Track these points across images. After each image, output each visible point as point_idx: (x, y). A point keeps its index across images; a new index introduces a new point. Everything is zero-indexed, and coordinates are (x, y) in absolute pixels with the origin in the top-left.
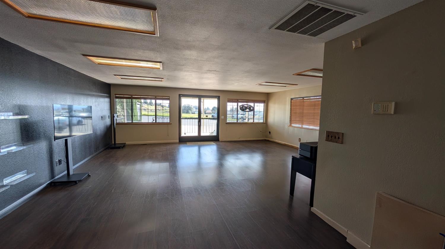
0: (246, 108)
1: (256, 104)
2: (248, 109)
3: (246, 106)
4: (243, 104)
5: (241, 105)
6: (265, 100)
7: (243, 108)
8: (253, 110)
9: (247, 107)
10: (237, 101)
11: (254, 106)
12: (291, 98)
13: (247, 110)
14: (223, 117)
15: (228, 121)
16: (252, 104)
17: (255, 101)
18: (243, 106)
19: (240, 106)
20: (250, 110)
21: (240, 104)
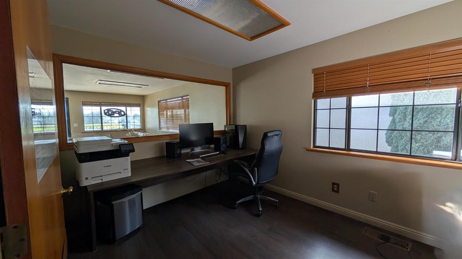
0: (114, 113)
1: (128, 108)
2: (116, 113)
3: (114, 110)
4: (109, 108)
5: (106, 110)
6: (140, 104)
7: (109, 113)
8: (125, 114)
9: (116, 111)
10: (100, 104)
11: (126, 110)
12: (158, 101)
13: (116, 115)
14: (77, 124)
15: (86, 130)
16: (123, 109)
17: (127, 105)
18: (108, 110)
19: (104, 111)
20: (121, 115)
21: (104, 108)
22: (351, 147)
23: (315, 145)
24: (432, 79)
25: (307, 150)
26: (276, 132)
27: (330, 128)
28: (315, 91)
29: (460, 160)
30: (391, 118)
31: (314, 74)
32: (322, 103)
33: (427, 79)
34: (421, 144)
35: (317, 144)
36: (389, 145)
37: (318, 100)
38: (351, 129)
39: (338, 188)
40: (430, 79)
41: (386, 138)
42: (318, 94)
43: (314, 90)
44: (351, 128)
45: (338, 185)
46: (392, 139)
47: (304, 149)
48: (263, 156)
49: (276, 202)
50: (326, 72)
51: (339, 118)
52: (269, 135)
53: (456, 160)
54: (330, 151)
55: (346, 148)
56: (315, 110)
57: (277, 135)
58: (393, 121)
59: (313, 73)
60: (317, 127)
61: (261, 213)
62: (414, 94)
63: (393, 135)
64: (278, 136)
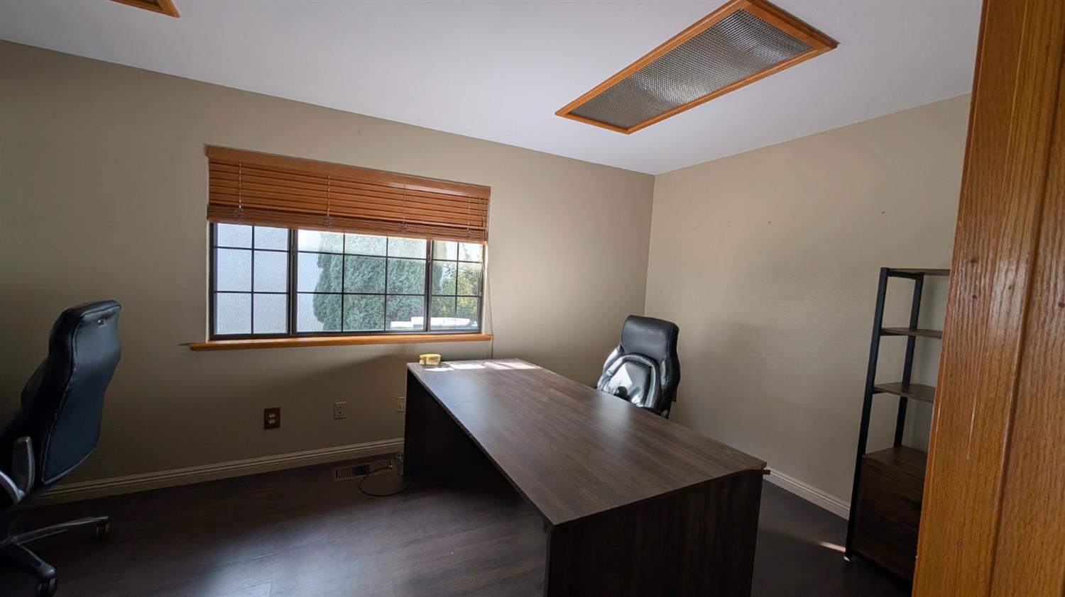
22: (299, 330)
23: (215, 334)
24: (408, 223)
25: (193, 349)
26: (106, 306)
27: (252, 293)
28: (212, 202)
29: (431, 331)
30: (321, 270)
31: (210, 159)
32: (229, 233)
33: (401, 222)
34: (366, 313)
35: (218, 330)
36: (320, 319)
37: (219, 225)
38: (298, 294)
39: (278, 419)
40: (405, 223)
41: (315, 306)
42: (221, 210)
43: (210, 199)
44: (298, 291)
45: (277, 411)
46: (325, 308)
47: (187, 347)
48: (68, 388)
49: (102, 524)
50: (242, 163)
51: (273, 271)
52: (88, 316)
53: (427, 331)
54: (253, 343)
55: (291, 332)
56: (213, 247)
57: (106, 317)
58: (325, 277)
59: (207, 155)
60: (218, 290)
61: (56, 583)
62: (387, 239)
63: (326, 301)
64: (112, 319)
